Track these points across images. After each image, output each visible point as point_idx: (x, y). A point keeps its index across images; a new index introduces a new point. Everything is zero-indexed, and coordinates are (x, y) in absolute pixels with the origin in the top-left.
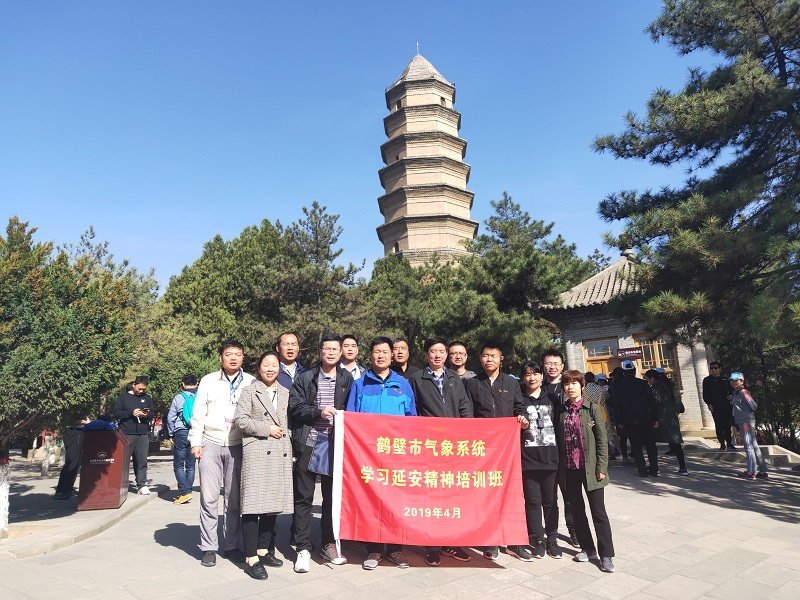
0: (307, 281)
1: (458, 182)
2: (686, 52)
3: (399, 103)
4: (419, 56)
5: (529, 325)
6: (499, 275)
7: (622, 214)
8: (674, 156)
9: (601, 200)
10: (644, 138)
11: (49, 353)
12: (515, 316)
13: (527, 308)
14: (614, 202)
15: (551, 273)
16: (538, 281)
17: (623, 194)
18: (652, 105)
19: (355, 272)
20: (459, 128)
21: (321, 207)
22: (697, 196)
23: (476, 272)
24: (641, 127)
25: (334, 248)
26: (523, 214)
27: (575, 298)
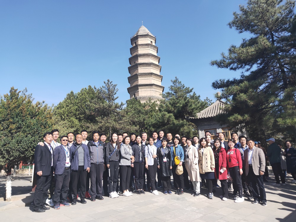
0: (106, 108)
1: (157, 72)
2: (241, 32)
3: (136, 43)
4: (143, 26)
5: (186, 124)
6: (175, 107)
7: (219, 87)
8: (237, 68)
9: (213, 82)
10: (227, 61)
11: (29, 135)
12: (181, 122)
13: (185, 118)
14: (217, 83)
15: (193, 106)
16: (189, 109)
17: (220, 80)
18: (230, 50)
19: (123, 105)
20: (157, 52)
21: (110, 81)
22: (246, 82)
23: (167, 106)
24: (226, 58)
25: (115, 96)
26: (182, 85)
27: (201, 115)
